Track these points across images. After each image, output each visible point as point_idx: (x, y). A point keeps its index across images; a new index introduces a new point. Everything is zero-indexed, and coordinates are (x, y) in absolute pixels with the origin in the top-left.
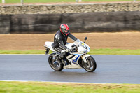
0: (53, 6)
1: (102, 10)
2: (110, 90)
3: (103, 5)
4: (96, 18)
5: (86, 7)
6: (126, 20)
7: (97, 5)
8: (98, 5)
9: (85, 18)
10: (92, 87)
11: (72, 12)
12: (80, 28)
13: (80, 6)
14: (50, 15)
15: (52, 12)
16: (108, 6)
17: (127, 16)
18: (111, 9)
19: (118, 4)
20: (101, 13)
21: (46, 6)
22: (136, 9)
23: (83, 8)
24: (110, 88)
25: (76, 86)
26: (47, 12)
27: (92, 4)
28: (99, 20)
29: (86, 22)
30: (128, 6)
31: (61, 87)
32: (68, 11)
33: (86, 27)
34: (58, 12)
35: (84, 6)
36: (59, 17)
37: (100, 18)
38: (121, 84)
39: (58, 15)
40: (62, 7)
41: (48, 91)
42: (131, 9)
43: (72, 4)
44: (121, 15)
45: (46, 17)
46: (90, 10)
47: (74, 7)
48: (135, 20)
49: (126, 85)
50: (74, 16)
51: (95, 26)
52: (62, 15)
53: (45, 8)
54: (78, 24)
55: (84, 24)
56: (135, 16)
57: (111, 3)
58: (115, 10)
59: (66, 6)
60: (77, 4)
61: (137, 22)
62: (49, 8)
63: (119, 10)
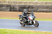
0: (26, 2)
1: (44, 5)
3: (45, 3)
5: (38, 3)
7: (42, 3)
9: (38, 7)
11: (33, 5)
14: (25, 5)
15: (25, 4)
18: (48, 4)
24: (46, 33)
26: (24, 4)
29: (38, 9)
32: (32, 4)
33: (38, 10)
35: (38, 2)
36: (28, 6)
39: (28, 5)
40: (30, 3)
41: (23, 33)
45: (23, 6)
46: (40, 4)
47: (34, 3)
50: (34, 6)
52: (29, 6)
53: (23, 3)
54: (35, 9)
55: (37, 9)
57: (48, 2)
58: (49, 5)
59: (31, 3)
60: (35, 2)
62: (25, 3)
63: (51, 5)
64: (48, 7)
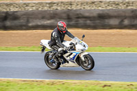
2: (53, 86)
4: (40, 16)
8: (42, 3)
10: (35, 84)
12: (24, 26)
13: (25, 4)
16: (51, 4)
17: (71, 14)
19: (62, 2)
20: (45, 11)
22: (79, 7)
23: (27, 6)
25: (20, 82)
27: (37, 2)
28: (43, 18)
30: (71, 4)
31: (5, 83)
37: (44, 16)
38: (64, 81)
42: (74, 8)
43: (17, 2)
44: (65, 13)
48: (78, 18)
49: (69, 81)
51: (39, 24)
56: (78, 14)
61: (79, 20)
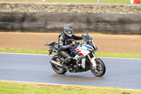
0: (16, 5)
1: (65, 11)
3: (66, 6)
5: (49, 7)
6: (88, 22)
7: (60, 6)
9: (48, 18)
11: (35, 11)
14: (13, 14)
15: (14, 10)
18: (74, 10)
21: (9, 4)
26: (10, 11)
29: (49, 22)
32: (31, 11)
33: (49, 27)
34: (21, 10)
35: (48, 5)
36: (22, 16)
39: (21, 13)
40: (25, 6)
45: (9, 15)
46: (53, 10)
47: (37, 7)
50: (37, 15)
52: (25, 14)
53: (8, 6)
54: (40, 23)
55: (46, 24)
57: (75, 4)
58: (79, 11)
59: (29, 5)
60: (40, 3)
62: (12, 6)
63: (82, 11)
64: (76, 17)
